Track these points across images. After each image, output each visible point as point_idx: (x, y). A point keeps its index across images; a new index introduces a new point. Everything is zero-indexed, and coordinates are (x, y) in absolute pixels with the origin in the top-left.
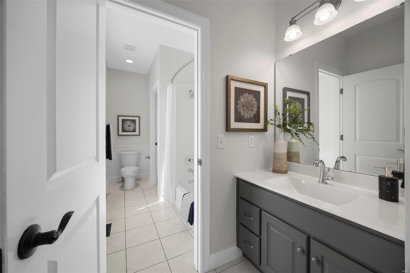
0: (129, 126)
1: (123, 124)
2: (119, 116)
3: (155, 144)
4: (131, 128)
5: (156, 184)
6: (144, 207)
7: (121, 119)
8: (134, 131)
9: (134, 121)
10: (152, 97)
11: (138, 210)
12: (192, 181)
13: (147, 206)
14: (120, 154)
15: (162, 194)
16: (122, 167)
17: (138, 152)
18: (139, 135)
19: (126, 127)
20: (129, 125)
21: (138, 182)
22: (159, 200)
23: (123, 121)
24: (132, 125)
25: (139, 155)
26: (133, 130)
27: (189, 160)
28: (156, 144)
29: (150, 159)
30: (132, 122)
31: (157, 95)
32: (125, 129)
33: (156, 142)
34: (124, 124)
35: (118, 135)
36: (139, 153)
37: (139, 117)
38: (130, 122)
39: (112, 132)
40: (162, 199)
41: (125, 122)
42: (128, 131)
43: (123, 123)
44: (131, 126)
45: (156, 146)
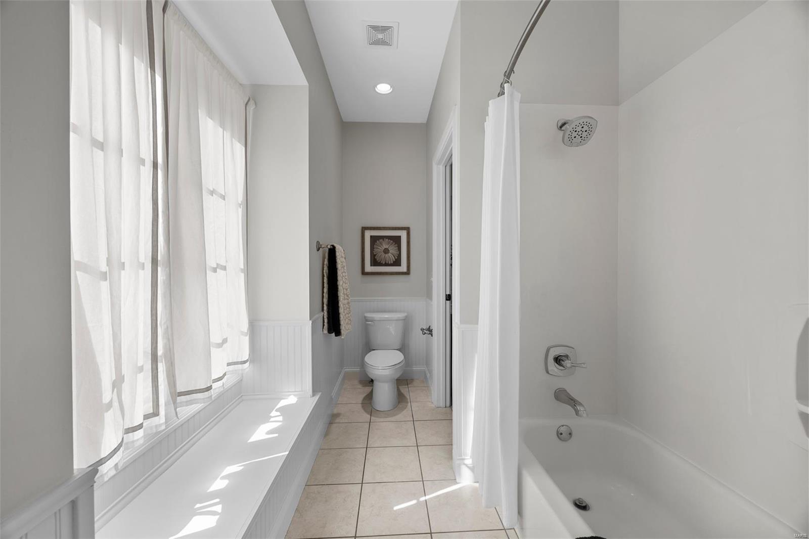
0: (386, 251)
1: (373, 248)
2: (364, 229)
3: (445, 298)
4: (390, 257)
5: (448, 404)
6: (414, 502)
7: (368, 234)
8: (397, 263)
9: (397, 240)
10: (438, 172)
11: (396, 508)
12: (570, 434)
13: (422, 496)
14: (365, 317)
15: (469, 461)
16: (369, 348)
17: (406, 314)
18: (408, 273)
19: (381, 256)
20: (385, 249)
21: (404, 390)
22: (457, 480)
23: (374, 239)
24: (393, 250)
25: (407, 324)
26: (394, 260)
27: (558, 360)
28: (449, 298)
29: (432, 336)
30: (392, 241)
31: (451, 165)
32: (378, 259)
33: (448, 293)
34: (375, 246)
35: (364, 273)
36: (406, 317)
37: (408, 229)
38: (389, 243)
39: (343, 267)
40: (466, 480)
41: (378, 242)
42: (384, 263)
43: (373, 246)
44: (390, 251)
45: (448, 302)
